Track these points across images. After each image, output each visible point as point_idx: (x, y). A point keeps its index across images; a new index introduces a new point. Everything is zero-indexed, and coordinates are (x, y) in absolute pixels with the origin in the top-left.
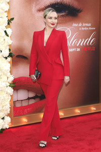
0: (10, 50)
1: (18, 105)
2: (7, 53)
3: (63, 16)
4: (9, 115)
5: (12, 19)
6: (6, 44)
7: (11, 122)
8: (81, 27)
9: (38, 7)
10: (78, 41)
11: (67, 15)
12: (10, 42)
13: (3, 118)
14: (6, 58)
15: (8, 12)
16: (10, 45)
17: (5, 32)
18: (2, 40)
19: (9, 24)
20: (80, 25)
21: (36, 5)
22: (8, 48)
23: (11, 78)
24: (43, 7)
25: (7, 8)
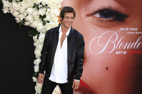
3: (110, 21)
8: (128, 31)
9: (87, 13)
10: (125, 44)
11: (114, 20)
20: (127, 29)
21: (86, 10)
24: (91, 12)
25: (58, 13)
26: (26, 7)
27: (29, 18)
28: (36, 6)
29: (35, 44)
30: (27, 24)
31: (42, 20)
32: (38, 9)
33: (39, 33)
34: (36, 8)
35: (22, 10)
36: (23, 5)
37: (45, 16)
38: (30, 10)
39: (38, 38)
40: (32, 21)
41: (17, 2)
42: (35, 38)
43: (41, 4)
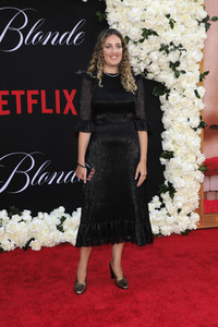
0: (201, 117)
1: (211, 198)
2: (196, 122)
4: (196, 211)
5: (207, 73)
6: (196, 110)
7: (201, 221)
12: (202, 106)
13: (189, 215)
14: (195, 129)
15: (201, 63)
16: (201, 111)
17: (196, 91)
18: (191, 103)
19: (201, 80)
22: (198, 115)
23: (202, 159)
25: (199, 57)
26: (148, 51)
27: (154, 67)
28: (164, 49)
29: (163, 108)
30: (150, 76)
31: (174, 69)
32: (168, 52)
33: (169, 91)
34: (164, 51)
35: (143, 55)
36: (144, 48)
37: (178, 64)
38: (155, 55)
39: (167, 99)
40: (157, 73)
41: (135, 43)
42: (162, 98)
43: (171, 44)
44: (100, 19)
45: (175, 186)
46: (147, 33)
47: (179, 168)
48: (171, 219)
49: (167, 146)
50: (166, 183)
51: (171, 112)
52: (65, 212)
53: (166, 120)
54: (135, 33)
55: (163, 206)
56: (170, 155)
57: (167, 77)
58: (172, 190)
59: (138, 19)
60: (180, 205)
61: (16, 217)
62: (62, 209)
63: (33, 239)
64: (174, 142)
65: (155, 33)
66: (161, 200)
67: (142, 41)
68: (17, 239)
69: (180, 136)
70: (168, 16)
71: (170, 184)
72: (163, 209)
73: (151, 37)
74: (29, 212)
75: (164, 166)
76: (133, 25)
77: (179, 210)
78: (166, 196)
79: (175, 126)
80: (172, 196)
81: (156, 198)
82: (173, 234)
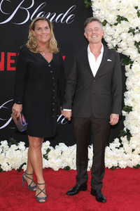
26: (120, 32)
27: (123, 44)
28: (132, 31)
29: (127, 74)
30: (119, 51)
31: (137, 47)
32: (134, 34)
33: (133, 62)
34: (131, 33)
35: (116, 35)
36: (117, 29)
38: (125, 36)
39: (131, 68)
40: (125, 48)
41: (111, 25)
42: (127, 67)
43: (137, 28)
44: (87, 6)
45: (131, 132)
46: (120, 19)
47: (136, 119)
48: (127, 156)
49: (127, 102)
50: (125, 129)
51: (133, 78)
52: (50, 145)
53: (128, 84)
54: (112, 18)
55: (122, 146)
56: (129, 109)
57: (132, 52)
58: (129, 135)
59: (115, 8)
60: (134, 147)
61: (14, 147)
62: (48, 143)
63: (25, 164)
64: (133, 100)
65: (126, 20)
66: (120, 141)
67: (116, 24)
68: (13, 162)
69: (138, 96)
70: (136, 8)
71: (128, 130)
72: (122, 149)
73: (123, 22)
74: (24, 143)
75: (125, 117)
76: (111, 12)
77: (133, 150)
78: (124, 139)
79: (135, 88)
80: (129, 139)
81: (117, 140)
82: (127, 167)
